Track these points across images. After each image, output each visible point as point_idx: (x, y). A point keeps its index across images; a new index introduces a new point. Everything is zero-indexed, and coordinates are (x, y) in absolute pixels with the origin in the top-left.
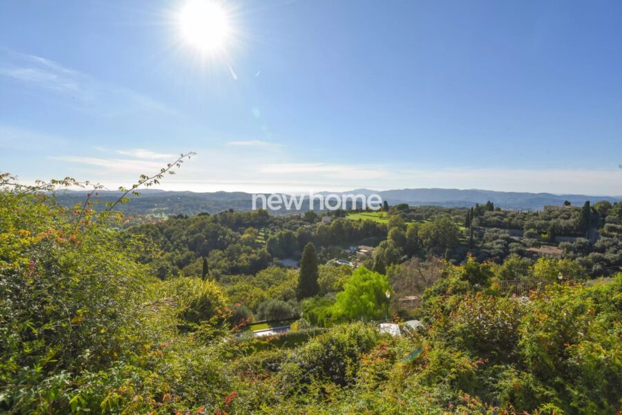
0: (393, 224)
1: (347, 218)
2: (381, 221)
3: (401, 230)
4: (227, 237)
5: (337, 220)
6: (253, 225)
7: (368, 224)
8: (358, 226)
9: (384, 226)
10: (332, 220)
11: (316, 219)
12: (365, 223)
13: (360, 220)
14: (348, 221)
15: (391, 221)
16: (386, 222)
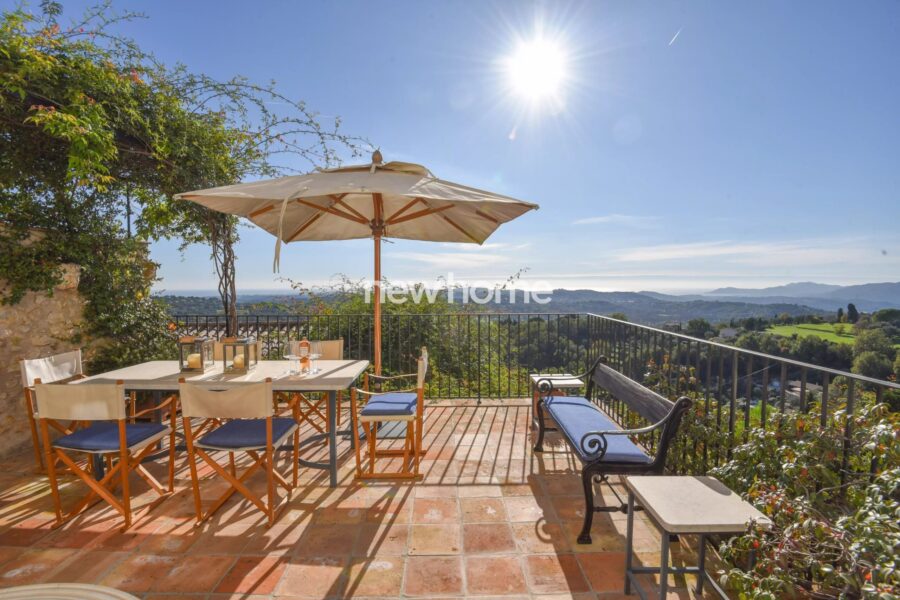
0: (868, 345)
1: (769, 332)
2: (839, 340)
3: (883, 358)
4: (566, 351)
5: (749, 334)
6: (603, 337)
7: (811, 345)
8: (790, 347)
9: (846, 350)
10: (738, 335)
11: (708, 332)
12: (804, 342)
13: (795, 337)
14: (769, 338)
15: (861, 340)
16: (850, 341)
